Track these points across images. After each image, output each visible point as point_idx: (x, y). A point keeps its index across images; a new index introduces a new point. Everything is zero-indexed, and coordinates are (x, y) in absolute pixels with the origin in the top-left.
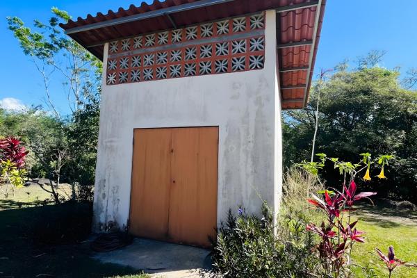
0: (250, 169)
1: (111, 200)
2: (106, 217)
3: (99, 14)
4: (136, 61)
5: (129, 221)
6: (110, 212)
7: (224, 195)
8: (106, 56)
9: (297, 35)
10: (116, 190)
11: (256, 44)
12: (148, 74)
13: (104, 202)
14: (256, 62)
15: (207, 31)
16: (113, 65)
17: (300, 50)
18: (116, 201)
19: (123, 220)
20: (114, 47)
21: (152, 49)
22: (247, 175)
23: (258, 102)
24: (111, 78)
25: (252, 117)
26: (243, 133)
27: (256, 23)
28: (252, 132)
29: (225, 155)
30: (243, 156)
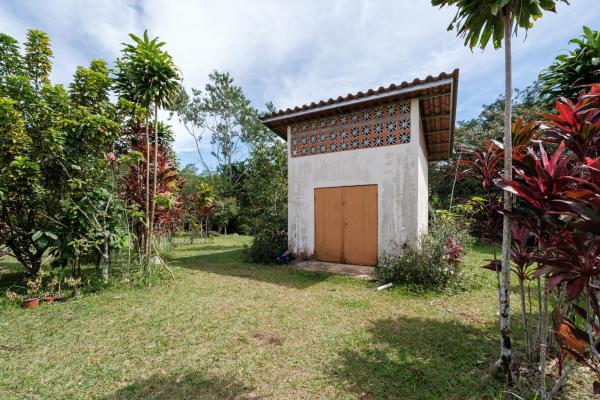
0: (400, 213)
1: (301, 238)
2: (298, 250)
3: (281, 111)
4: (313, 139)
5: (315, 252)
6: (301, 246)
7: (383, 231)
8: (289, 136)
9: (437, 110)
10: (304, 230)
11: (404, 125)
12: (323, 149)
13: (296, 240)
14: (404, 138)
15: (366, 116)
16: (295, 142)
17: (441, 119)
18: (306, 238)
19: (311, 250)
20: (295, 129)
21: (325, 130)
22: (399, 217)
23: (406, 167)
24: (295, 153)
25: (402, 177)
26: (395, 188)
27: (404, 108)
28: (401, 188)
29: (382, 204)
30: (395, 205)
